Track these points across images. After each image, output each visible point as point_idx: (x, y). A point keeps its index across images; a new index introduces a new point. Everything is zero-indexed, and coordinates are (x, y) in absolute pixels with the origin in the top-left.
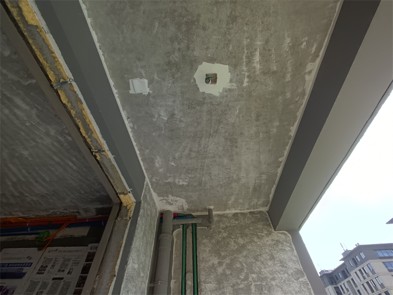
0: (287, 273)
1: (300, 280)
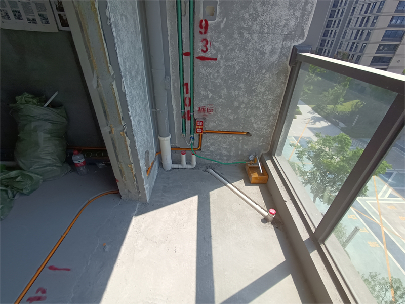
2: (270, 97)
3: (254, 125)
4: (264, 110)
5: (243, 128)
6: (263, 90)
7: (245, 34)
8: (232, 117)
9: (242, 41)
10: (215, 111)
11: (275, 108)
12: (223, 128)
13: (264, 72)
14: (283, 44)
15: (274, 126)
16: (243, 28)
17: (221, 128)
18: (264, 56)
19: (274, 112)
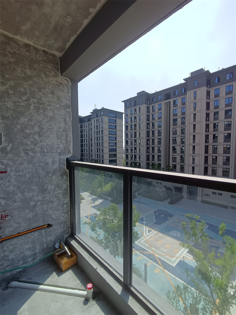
0: (60, 105)
1: (67, 110)
2: (59, 191)
3: (53, 216)
4: (57, 202)
5: (43, 222)
6: (53, 187)
7: (30, 153)
8: (30, 216)
9: (28, 158)
10: (11, 216)
11: (65, 198)
12: (22, 228)
13: (50, 175)
14: (59, 158)
15: (68, 212)
16: (27, 150)
17: (20, 230)
18: (48, 165)
19: (66, 201)
